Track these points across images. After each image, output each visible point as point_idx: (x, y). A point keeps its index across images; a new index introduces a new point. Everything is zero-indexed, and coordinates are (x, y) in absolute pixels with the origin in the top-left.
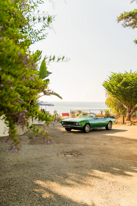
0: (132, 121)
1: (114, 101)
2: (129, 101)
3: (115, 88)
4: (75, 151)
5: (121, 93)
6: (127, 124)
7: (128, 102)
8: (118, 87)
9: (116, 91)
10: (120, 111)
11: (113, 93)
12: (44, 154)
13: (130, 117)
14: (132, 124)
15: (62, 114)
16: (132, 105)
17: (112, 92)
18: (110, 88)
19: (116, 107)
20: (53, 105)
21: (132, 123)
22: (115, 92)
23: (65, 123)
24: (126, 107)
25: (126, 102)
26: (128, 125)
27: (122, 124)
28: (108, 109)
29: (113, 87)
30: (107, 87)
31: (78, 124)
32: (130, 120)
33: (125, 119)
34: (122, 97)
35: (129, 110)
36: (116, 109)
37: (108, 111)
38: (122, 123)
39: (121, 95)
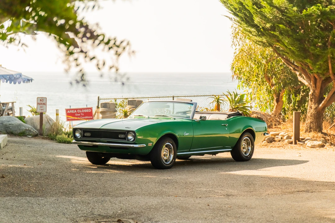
0: (325, 134)
1: (264, 62)
2: (316, 58)
3: (267, 11)
4: (132, 214)
5: (287, 31)
6: (309, 143)
7: (314, 64)
8: (276, 7)
9: (268, 20)
10: (284, 99)
11: (261, 32)
12: (31, 219)
13: (319, 117)
14: (326, 141)
15: (67, 110)
16: (327, 76)
17: (256, 26)
18: (250, 13)
19: (273, 85)
20: (29, 80)
21: (328, 138)
22: (268, 25)
23: (88, 134)
24: (306, 83)
25: (306, 65)
26: (313, 147)
27: (291, 143)
28: (244, 90)
29: (260, 7)
30: (236, 6)
31: (135, 137)
32: (319, 128)
33: (303, 126)
34: (292, 45)
35: (317, 92)
36: (270, 92)
37: (242, 96)
38: (293, 139)
39: (289, 36)
